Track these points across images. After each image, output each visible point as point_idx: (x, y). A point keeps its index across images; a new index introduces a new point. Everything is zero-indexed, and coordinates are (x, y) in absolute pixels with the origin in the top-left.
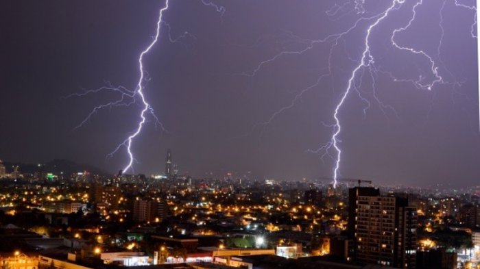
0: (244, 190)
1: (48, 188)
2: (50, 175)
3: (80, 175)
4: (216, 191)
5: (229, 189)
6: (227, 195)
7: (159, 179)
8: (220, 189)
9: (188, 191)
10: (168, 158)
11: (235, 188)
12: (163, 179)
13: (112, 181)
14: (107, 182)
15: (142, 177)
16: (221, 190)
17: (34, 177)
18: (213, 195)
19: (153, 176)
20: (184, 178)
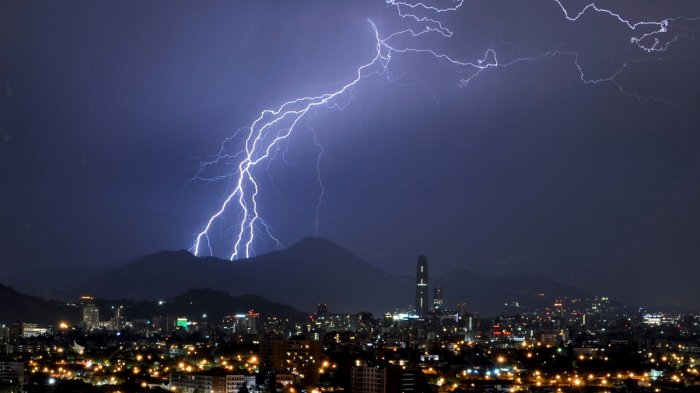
0: (592, 338)
1: (180, 347)
2: (183, 322)
3: (241, 320)
4: (529, 341)
5: (559, 337)
6: (553, 350)
7: (402, 321)
8: (538, 337)
9: (466, 343)
10: (420, 276)
11: (571, 334)
12: (410, 319)
13: (304, 329)
14: (295, 330)
15: (367, 317)
16: (539, 340)
17: (152, 327)
18: (524, 351)
19: (388, 315)
20: (457, 317)
